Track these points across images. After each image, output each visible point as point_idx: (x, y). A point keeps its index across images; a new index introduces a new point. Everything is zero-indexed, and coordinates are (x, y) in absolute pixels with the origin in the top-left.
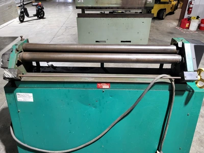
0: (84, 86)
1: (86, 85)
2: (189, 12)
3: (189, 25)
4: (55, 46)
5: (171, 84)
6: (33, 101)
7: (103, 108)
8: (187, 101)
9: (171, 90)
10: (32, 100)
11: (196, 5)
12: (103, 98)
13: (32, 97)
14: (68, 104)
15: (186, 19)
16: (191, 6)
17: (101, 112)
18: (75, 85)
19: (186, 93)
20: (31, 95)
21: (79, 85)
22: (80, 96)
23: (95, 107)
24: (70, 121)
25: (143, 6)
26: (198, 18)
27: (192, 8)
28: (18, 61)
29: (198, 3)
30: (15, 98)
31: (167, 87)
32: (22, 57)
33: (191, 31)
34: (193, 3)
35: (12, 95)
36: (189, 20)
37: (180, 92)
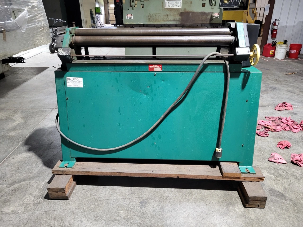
0: (135, 69)
1: (137, 67)
2: (274, 36)
3: (274, 53)
4: (107, 31)
5: (225, 64)
6: (82, 87)
7: (155, 95)
8: (244, 86)
9: (225, 72)
10: (81, 85)
11: (281, 27)
12: (155, 83)
13: (82, 83)
14: (118, 90)
15: (269, 44)
16: (275, 28)
17: (152, 100)
18: (126, 67)
19: (242, 75)
20: (81, 79)
21: (130, 67)
22: (131, 81)
23: (147, 94)
24: (119, 111)
25: (208, 22)
26: (286, 42)
27: (276, 30)
28: (71, 42)
29: (284, 24)
30: (65, 83)
31: (221, 67)
32: (75, 40)
33: (277, 59)
34: (277, 24)
35: (62, 80)
36: (274, 45)
37: (235, 74)
